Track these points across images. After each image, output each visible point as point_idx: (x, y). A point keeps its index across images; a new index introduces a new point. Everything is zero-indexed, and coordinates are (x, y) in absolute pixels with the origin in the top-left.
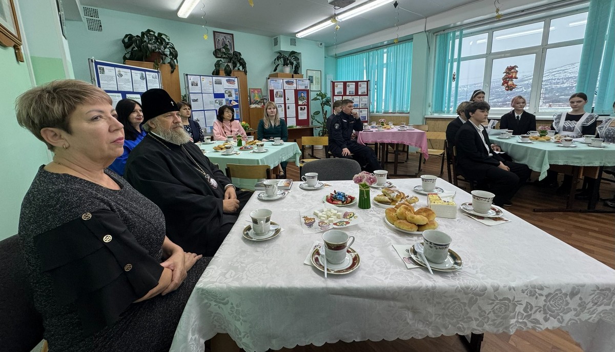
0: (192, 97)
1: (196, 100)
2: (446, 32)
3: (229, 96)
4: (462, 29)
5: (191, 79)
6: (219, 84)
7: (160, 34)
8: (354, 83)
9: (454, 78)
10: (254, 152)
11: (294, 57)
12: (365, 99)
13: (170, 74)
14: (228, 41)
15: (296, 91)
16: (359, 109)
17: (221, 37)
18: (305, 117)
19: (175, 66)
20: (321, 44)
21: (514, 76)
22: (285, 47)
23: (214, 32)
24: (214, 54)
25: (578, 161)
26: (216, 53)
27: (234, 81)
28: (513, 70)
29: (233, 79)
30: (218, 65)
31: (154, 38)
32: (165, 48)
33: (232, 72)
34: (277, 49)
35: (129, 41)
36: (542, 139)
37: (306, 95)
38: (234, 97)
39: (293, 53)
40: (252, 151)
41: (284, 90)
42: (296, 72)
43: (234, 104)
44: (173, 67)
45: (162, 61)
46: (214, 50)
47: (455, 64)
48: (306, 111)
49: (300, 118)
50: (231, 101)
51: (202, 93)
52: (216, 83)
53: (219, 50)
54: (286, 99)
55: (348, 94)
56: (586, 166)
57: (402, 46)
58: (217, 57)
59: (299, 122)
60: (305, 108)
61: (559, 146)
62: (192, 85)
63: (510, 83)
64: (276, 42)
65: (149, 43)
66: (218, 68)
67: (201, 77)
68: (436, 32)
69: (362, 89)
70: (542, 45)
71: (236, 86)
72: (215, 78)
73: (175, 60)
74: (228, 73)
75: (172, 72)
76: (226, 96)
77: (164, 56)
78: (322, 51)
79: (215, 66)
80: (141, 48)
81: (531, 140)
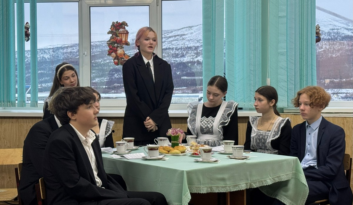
9: (27, 35)
21: (124, 40)
25: (222, 184)
28: (121, 30)
36: (175, 151)
56: (232, 190)
61: (197, 162)
63: (120, 51)
81: (161, 154)
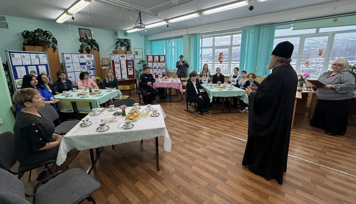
0: (67, 65)
1: (69, 67)
2: (196, 35)
3: (89, 64)
4: (203, 35)
5: (66, 56)
6: (82, 58)
7: (46, 31)
8: (158, 56)
10: (96, 96)
11: (126, 42)
12: (164, 64)
13: (53, 53)
14: (88, 33)
15: (127, 61)
16: (161, 69)
17: (83, 31)
18: (132, 74)
19: (56, 48)
20: (141, 35)
21: (222, 57)
22: (121, 37)
23: (79, 29)
24: (79, 40)
26: (81, 40)
27: (91, 56)
28: (222, 55)
29: (91, 55)
30: (82, 46)
31: (42, 33)
32: (49, 38)
33: (91, 50)
34: (116, 37)
35: (26, 35)
37: (132, 63)
38: (91, 64)
39: (126, 40)
40: (95, 95)
41: (120, 60)
42: (128, 50)
43: (92, 68)
44: (55, 49)
45: (47, 46)
46: (79, 38)
47: (200, 50)
48: (132, 70)
49: (129, 74)
50: (90, 66)
51: (73, 63)
52: (81, 58)
53: (83, 38)
54: (121, 64)
55: (155, 61)
57: (180, 39)
58: (81, 42)
59: (129, 76)
60: (132, 69)
62: (67, 59)
63: (221, 60)
64: (116, 34)
65: (39, 37)
66: (82, 48)
67: (72, 54)
68: (193, 35)
69: (162, 59)
70: (230, 45)
71: (93, 59)
72: (80, 55)
73: (56, 45)
74: (88, 51)
75: (54, 51)
76: (87, 64)
77: (49, 44)
78: (143, 38)
79: (80, 47)
80: (34, 39)
